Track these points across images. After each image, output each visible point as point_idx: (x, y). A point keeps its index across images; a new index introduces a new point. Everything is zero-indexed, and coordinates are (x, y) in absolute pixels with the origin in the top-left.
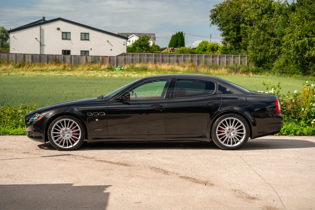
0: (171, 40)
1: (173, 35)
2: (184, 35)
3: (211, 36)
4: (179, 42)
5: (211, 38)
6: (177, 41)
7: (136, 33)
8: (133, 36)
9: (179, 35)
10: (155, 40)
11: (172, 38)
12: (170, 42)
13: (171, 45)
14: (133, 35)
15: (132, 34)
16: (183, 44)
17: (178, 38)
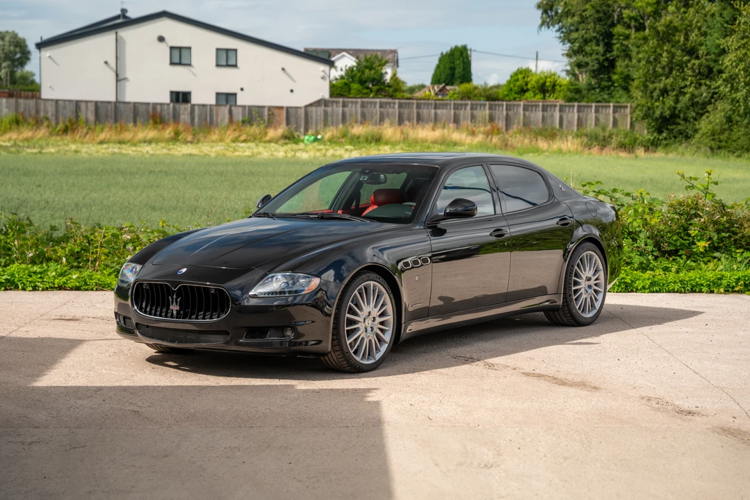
0: (438, 67)
1: (442, 54)
2: (469, 52)
3: (537, 56)
4: (459, 71)
5: (537, 59)
6: (453, 69)
7: (350, 50)
8: (344, 56)
9: (457, 54)
10: (398, 66)
11: (440, 60)
12: (436, 71)
14: (344, 53)
15: (339, 51)
16: (466, 77)
17: (453, 63)
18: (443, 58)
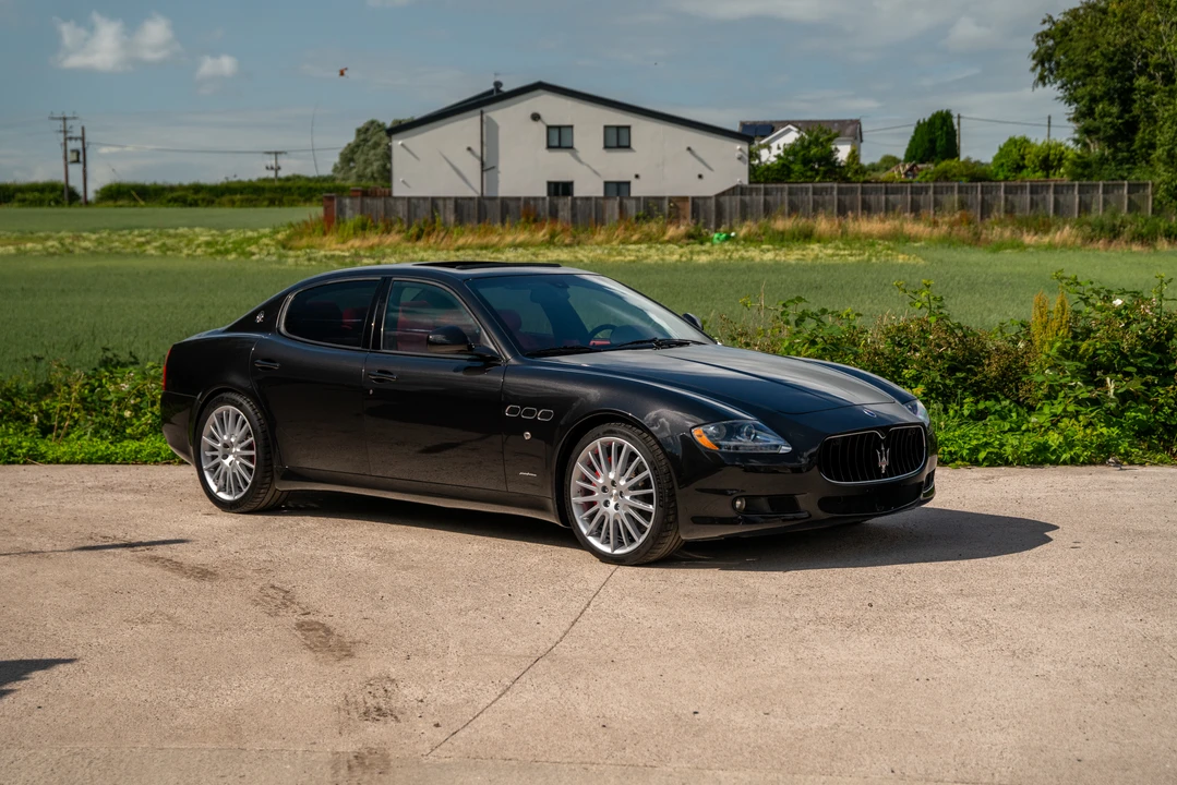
0: (913, 139)
1: (919, 123)
2: (955, 121)
3: (1049, 122)
4: (940, 144)
5: (1049, 126)
6: (933, 142)
7: (800, 122)
8: (789, 130)
9: (938, 122)
10: (862, 141)
11: (916, 131)
12: (910, 145)
13: (914, 153)
14: (790, 126)
15: (784, 123)
16: (952, 150)
17: (934, 133)
18: (920, 127)
